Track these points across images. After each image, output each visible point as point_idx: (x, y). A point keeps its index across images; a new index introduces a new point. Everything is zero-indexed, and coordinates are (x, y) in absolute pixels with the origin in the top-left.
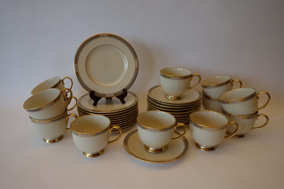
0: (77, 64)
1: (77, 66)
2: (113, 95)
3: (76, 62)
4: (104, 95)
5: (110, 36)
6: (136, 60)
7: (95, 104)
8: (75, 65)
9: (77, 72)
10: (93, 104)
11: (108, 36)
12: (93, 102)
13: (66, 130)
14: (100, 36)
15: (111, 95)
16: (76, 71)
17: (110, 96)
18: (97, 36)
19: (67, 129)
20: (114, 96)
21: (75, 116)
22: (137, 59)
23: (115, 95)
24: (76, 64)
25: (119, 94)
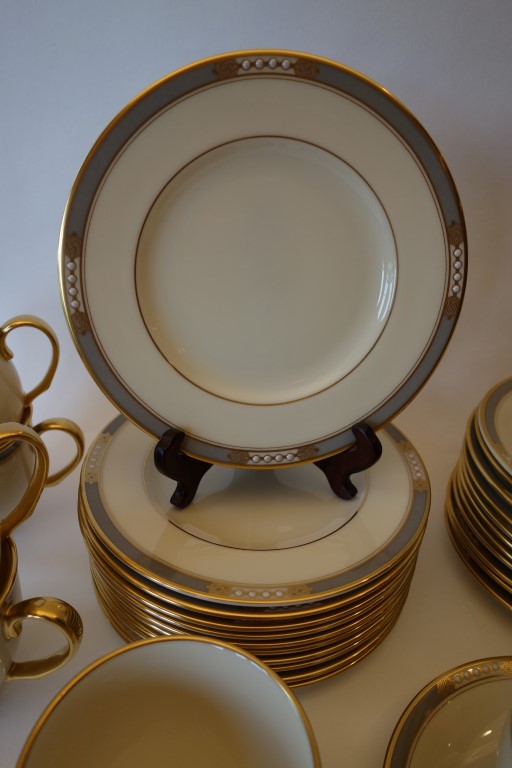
0: (77, 260)
1: (77, 273)
2: (295, 455)
3: (75, 244)
4: (238, 456)
5: (309, 70)
6: (457, 253)
7: (183, 499)
8: (70, 265)
9: (77, 310)
10: (173, 500)
11: (292, 71)
12: (170, 485)
13: (9, 679)
14: (240, 66)
15: (284, 453)
16: (74, 303)
17: (273, 458)
18: (223, 70)
19: (13, 664)
20: (297, 459)
21: (58, 621)
22: (462, 246)
23: (306, 451)
24: (72, 261)
25: (327, 453)
